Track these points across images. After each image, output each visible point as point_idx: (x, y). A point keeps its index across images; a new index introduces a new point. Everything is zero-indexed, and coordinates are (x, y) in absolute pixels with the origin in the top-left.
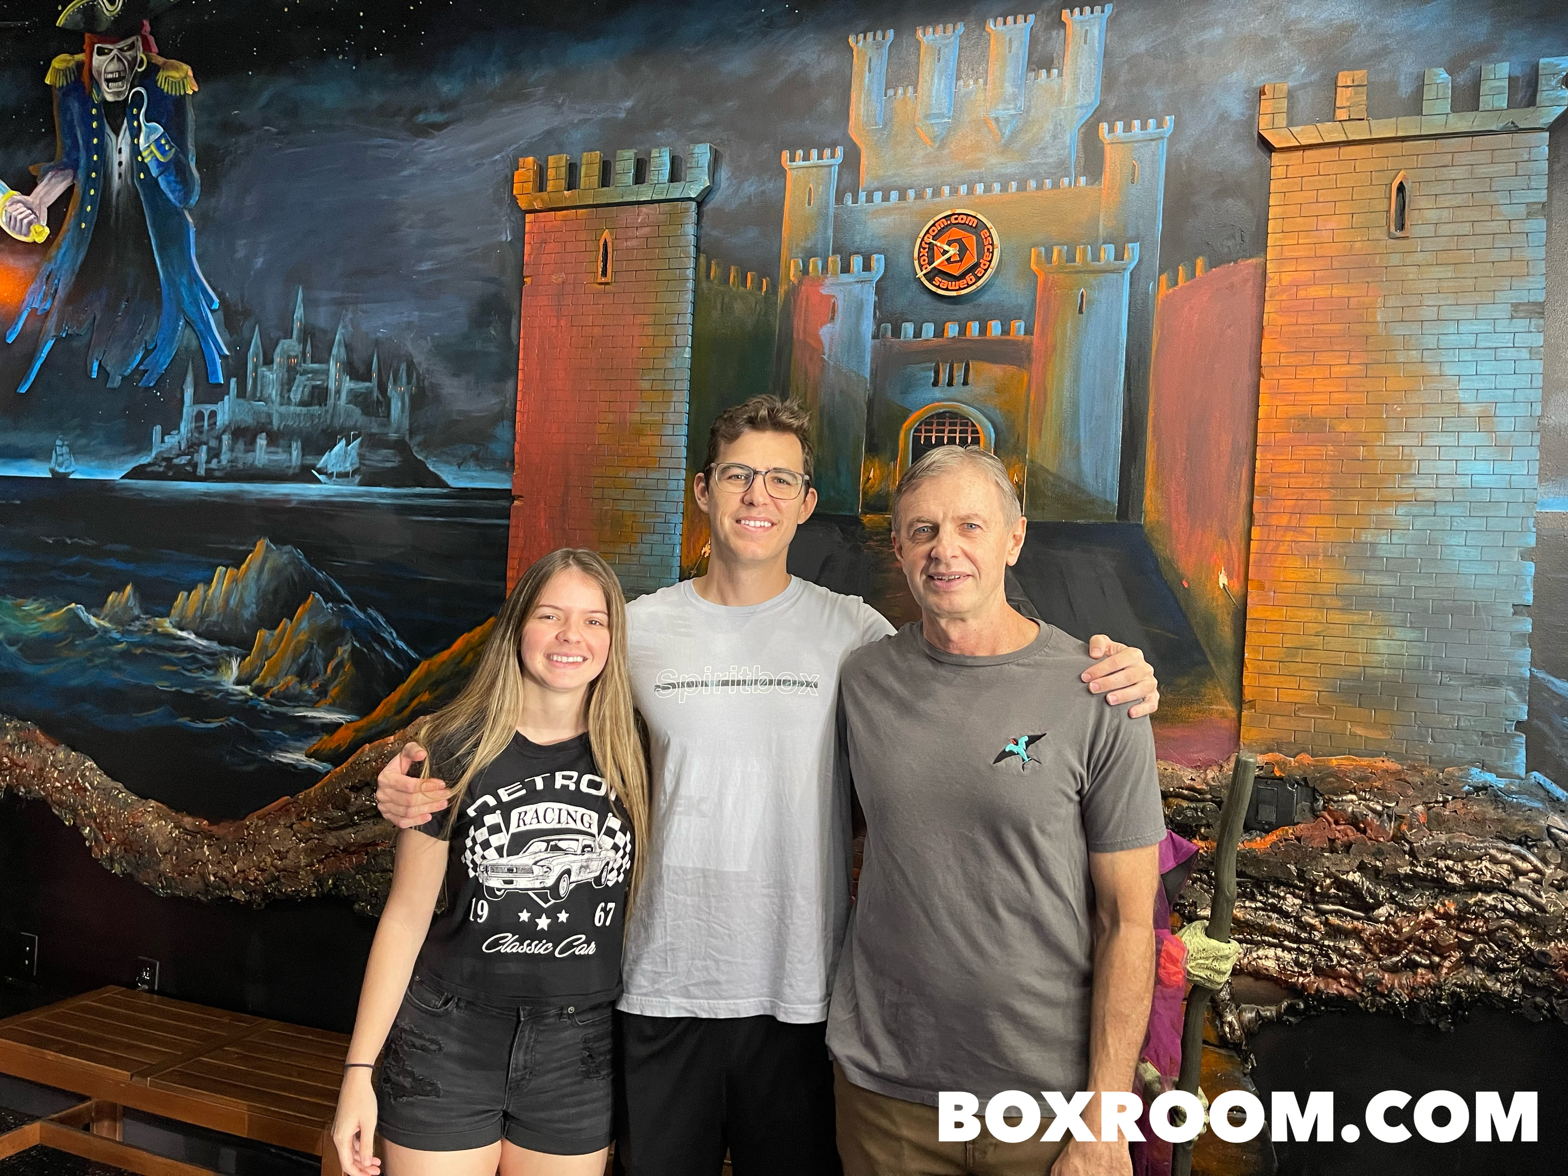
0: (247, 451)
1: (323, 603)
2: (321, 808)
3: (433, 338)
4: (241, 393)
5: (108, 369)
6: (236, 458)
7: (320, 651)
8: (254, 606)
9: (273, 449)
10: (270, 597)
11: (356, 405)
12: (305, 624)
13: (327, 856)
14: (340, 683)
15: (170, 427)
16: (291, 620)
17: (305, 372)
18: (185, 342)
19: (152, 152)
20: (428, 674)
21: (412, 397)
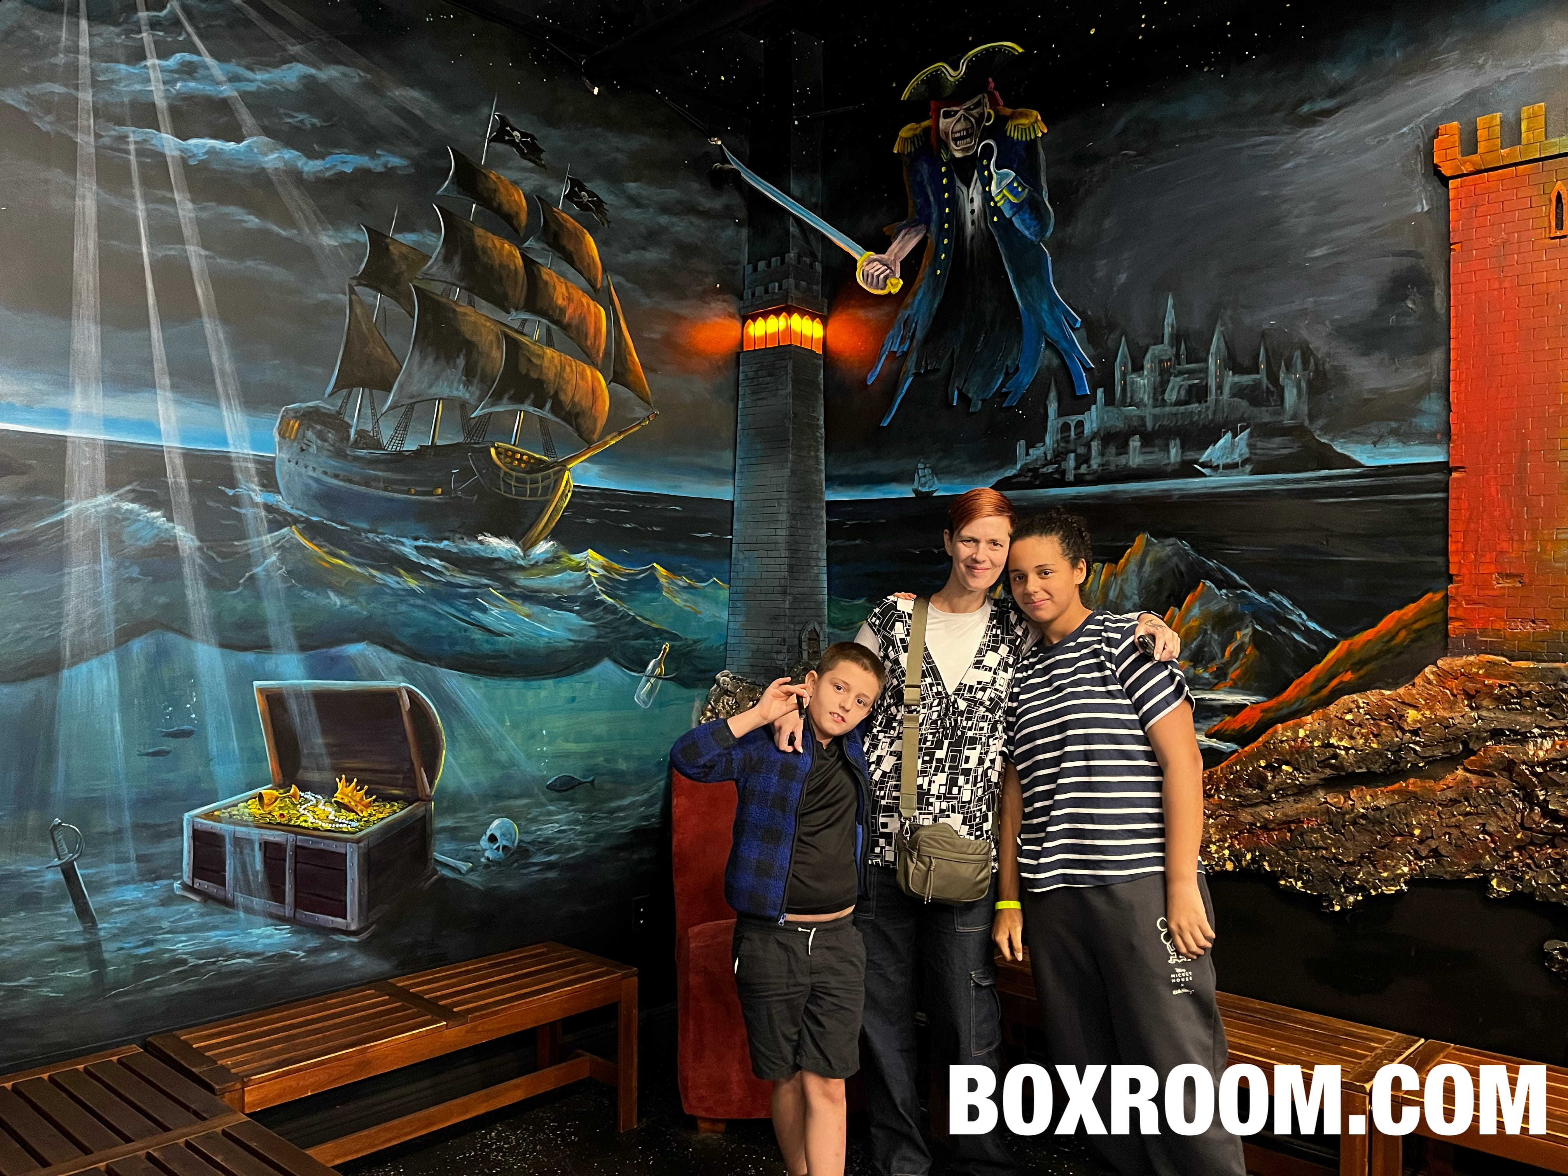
0: (1119, 454)
1: (1216, 591)
2: (1230, 786)
3: (1332, 322)
4: (1110, 400)
5: (970, 395)
6: (1108, 461)
7: (1216, 637)
8: (1136, 597)
9: (1147, 450)
10: (1154, 587)
11: (1242, 398)
12: (1196, 611)
13: (1241, 832)
14: (1241, 665)
15: (1035, 438)
16: (1180, 607)
17: (1181, 373)
18: (1046, 362)
19: (1004, 196)
20: (1349, 654)
21: (1310, 383)
